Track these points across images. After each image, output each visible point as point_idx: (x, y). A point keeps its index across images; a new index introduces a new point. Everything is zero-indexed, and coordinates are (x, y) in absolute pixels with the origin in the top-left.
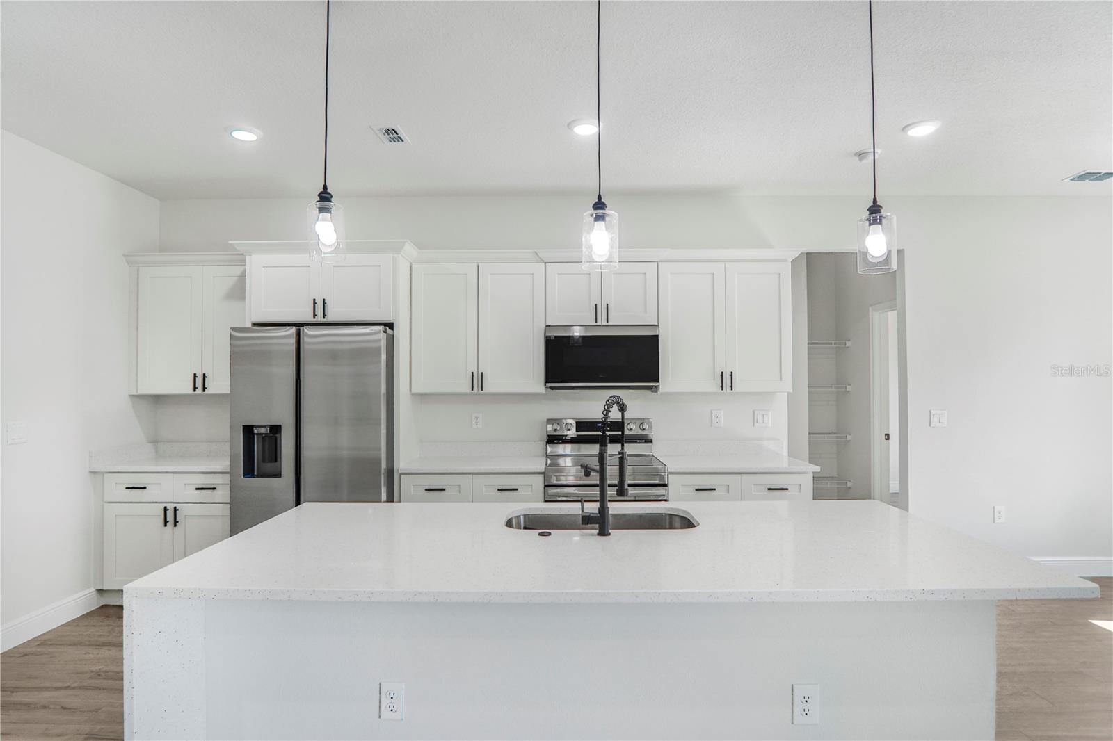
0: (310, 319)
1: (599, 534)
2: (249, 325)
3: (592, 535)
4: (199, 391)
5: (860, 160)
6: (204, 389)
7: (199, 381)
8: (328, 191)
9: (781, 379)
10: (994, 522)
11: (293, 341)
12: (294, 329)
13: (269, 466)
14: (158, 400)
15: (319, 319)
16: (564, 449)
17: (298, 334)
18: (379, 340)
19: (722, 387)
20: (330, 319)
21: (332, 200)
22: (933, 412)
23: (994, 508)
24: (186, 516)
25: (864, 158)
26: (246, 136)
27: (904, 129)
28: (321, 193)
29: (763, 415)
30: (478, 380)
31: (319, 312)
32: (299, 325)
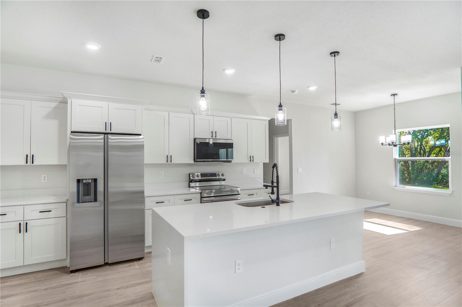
1: (277, 205)
3: (275, 206)
5: (292, 93)
8: (204, 89)
20: (113, 131)
24: (32, 226)
25: (293, 93)
27: (308, 87)
28: (202, 90)
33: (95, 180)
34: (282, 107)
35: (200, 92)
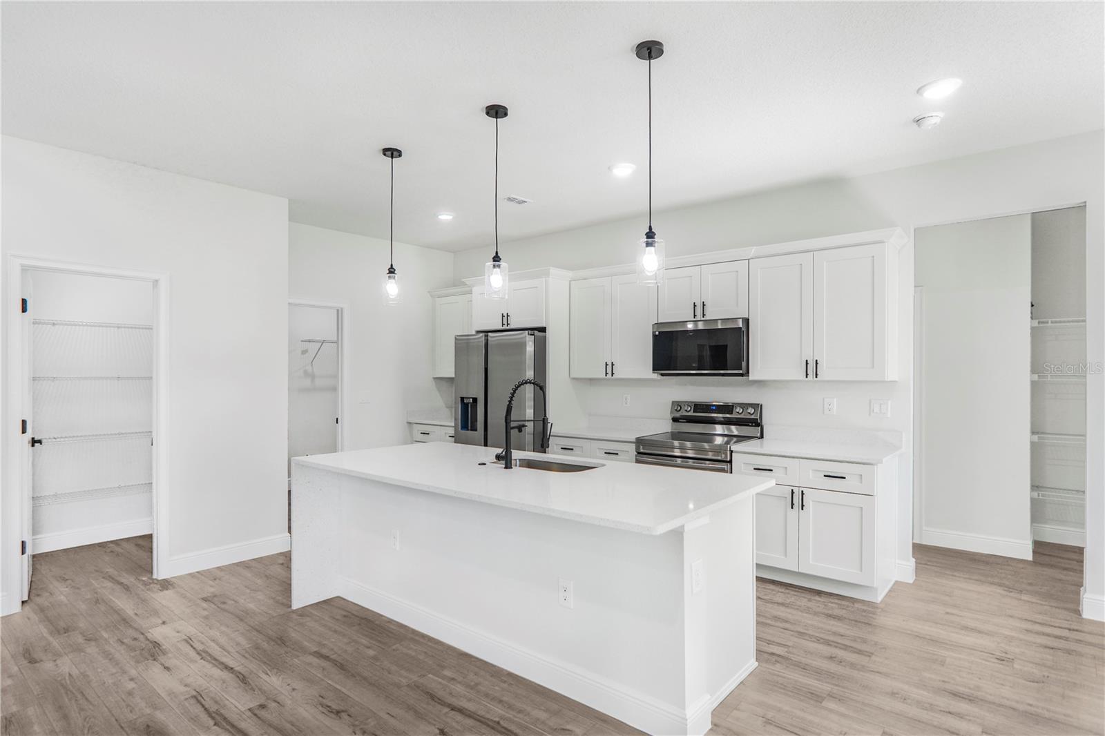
0: (500, 327)
1: (506, 468)
2: (474, 333)
3: (502, 468)
9: (873, 367)
15: (505, 327)
18: (528, 340)
19: (807, 375)
20: (512, 326)
21: (396, 272)
26: (445, 217)
29: (881, 404)
30: (610, 368)
31: (505, 322)
33: (475, 400)
34: (499, 261)
35: (388, 272)
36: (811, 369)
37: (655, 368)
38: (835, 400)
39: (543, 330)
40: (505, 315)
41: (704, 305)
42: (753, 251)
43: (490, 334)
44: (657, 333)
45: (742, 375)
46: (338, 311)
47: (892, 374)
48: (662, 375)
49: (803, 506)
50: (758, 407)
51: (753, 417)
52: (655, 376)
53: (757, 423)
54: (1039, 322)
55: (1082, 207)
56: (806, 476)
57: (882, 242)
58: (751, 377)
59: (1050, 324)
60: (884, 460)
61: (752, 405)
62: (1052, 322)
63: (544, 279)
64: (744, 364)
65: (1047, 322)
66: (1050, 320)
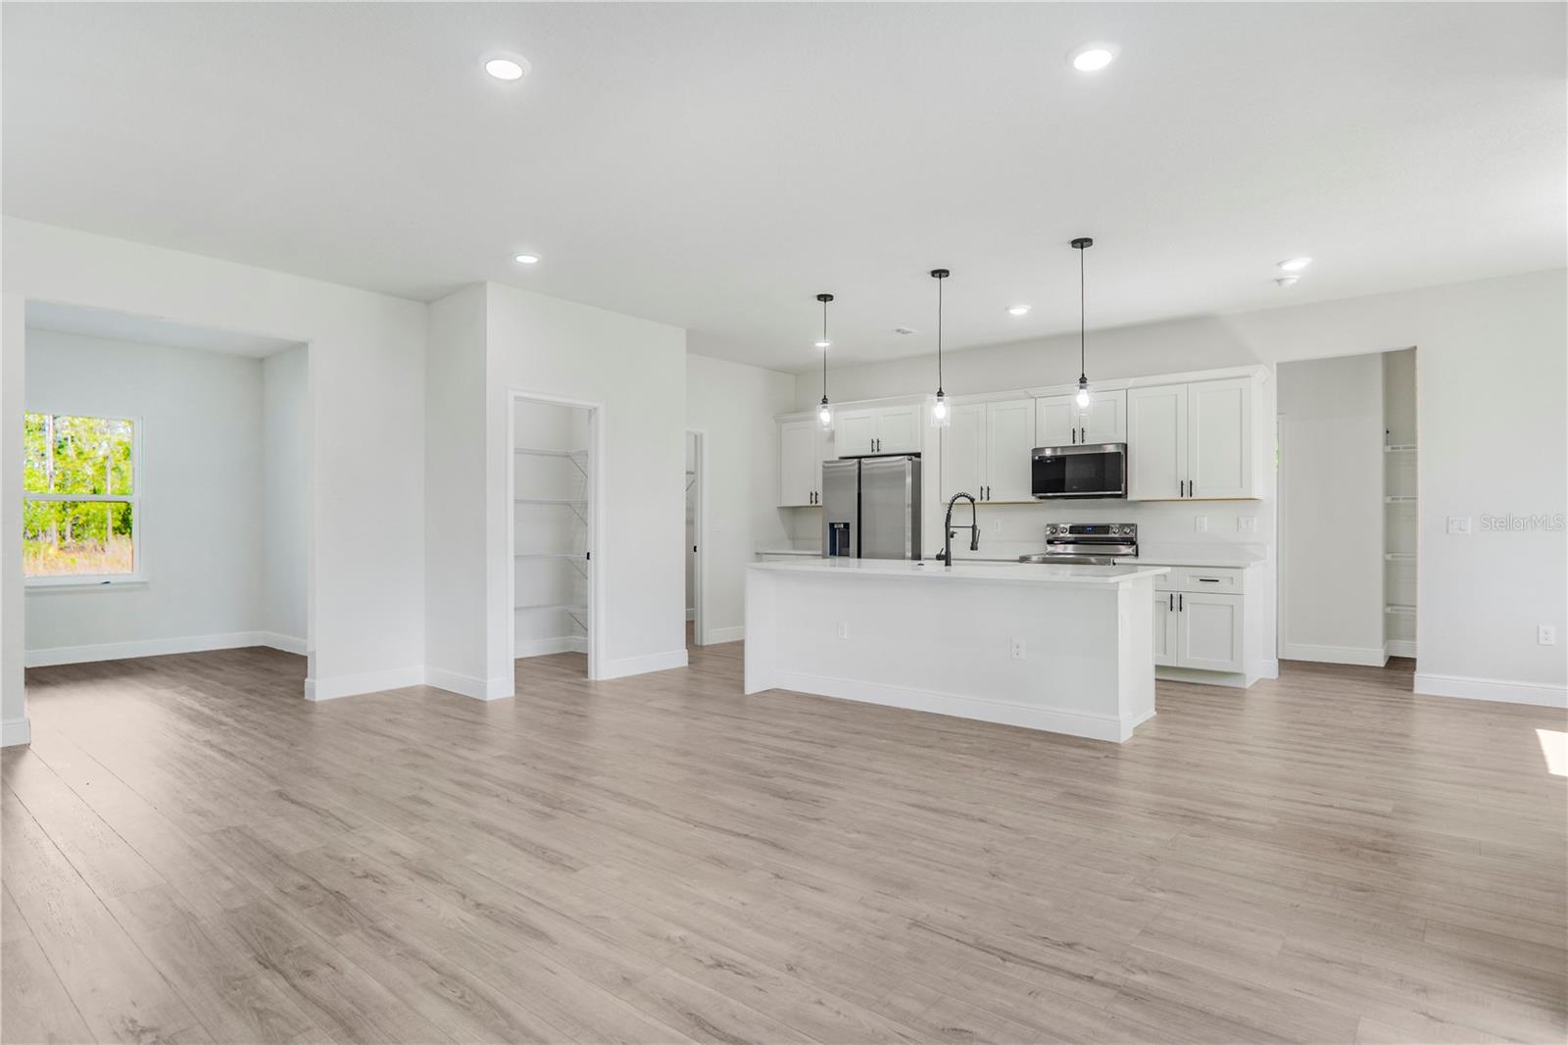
0: (870, 453)
2: (837, 459)
4: (814, 504)
6: (816, 502)
7: (814, 496)
9: (1241, 486)
10: (1538, 642)
11: (857, 466)
12: (856, 460)
13: (844, 550)
14: (795, 510)
15: (875, 453)
16: (1065, 549)
17: (860, 463)
18: (904, 465)
19: (1182, 494)
20: (882, 452)
22: (1451, 519)
23: (1538, 628)
29: (1247, 520)
30: (985, 492)
31: (875, 448)
32: (860, 458)
33: (847, 525)
36: (1186, 489)
37: (1034, 491)
38: (1206, 519)
39: (918, 455)
40: (875, 441)
41: (1083, 431)
42: (1131, 382)
43: (863, 460)
44: (1037, 458)
45: (1119, 496)
46: (696, 437)
47: (1257, 492)
48: (1041, 498)
49: (1181, 608)
50: (1133, 527)
51: (1128, 536)
52: (1033, 499)
53: (1132, 542)
54: (1393, 448)
55: (1412, 352)
56: (1184, 582)
57: (1248, 376)
58: (1129, 498)
59: (1401, 450)
60: (1252, 564)
61: (1128, 525)
62: (1404, 448)
63: (919, 406)
64: (1123, 486)
65: (1398, 448)
66: (1401, 446)
